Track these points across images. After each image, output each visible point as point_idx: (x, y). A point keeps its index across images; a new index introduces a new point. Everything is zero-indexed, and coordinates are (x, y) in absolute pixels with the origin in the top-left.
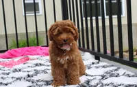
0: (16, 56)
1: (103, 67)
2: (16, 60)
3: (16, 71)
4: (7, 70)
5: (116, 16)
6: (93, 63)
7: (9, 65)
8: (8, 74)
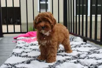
0: (33, 36)
1: (89, 47)
2: (33, 38)
3: (32, 45)
4: (27, 44)
5: (100, 15)
6: (82, 44)
7: (28, 41)
8: (28, 46)
